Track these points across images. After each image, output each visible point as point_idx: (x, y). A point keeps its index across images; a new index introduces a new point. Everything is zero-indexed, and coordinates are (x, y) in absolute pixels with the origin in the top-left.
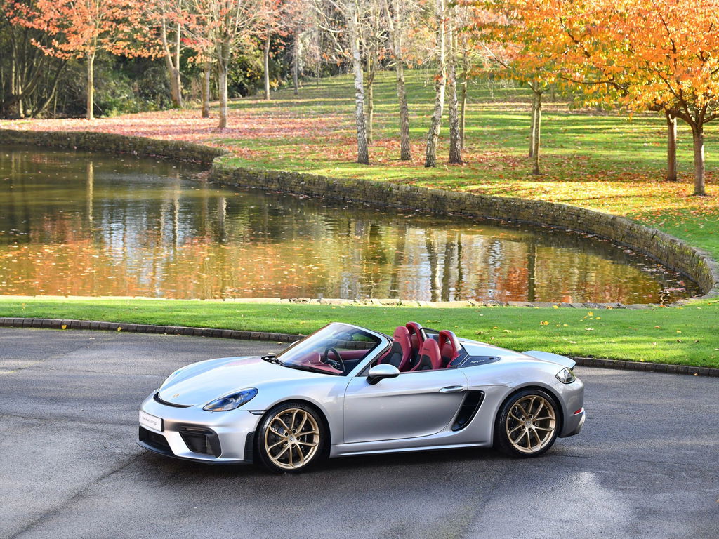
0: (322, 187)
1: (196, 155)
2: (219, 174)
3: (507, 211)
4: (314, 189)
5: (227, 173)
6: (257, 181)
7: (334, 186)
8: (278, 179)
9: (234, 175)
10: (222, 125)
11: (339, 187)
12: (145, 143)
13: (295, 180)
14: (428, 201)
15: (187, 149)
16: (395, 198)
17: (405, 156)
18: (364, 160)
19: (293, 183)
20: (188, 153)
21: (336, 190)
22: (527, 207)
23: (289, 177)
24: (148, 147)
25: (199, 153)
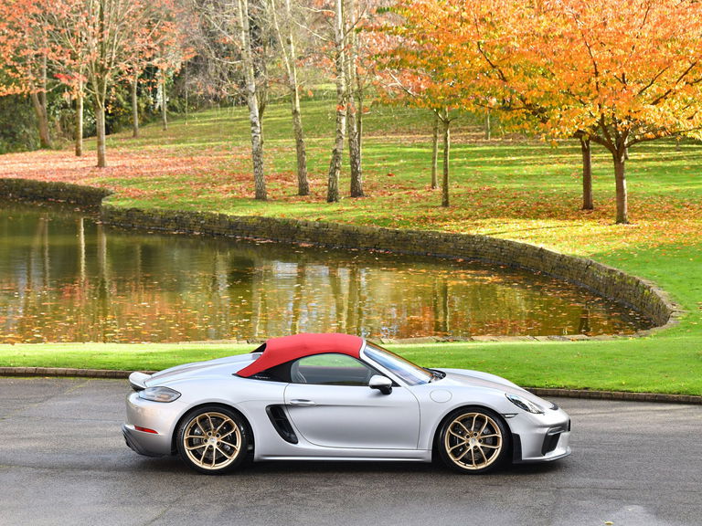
0: (223, 226)
1: (78, 196)
2: (111, 215)
3: (425, 246)
4: (215, 228)
5: (119, 213)
6: (153, 221)
7: (237, 224)
8: (176, 219)
9: (127, 215)
10: (101, 164)
11: (242, 226)
12: (22, 184)
13: (195, 219)
14: (339, 237)
15: (68, 190)
16: (303, 235)
17: (303, 190)
18: (261, 196)
19: (191, 222)
20: (69, 194)
21: (239, 228)
22: (446, 240)
23: (188, 216)
24: (26, 189)
25: (81, 194)
